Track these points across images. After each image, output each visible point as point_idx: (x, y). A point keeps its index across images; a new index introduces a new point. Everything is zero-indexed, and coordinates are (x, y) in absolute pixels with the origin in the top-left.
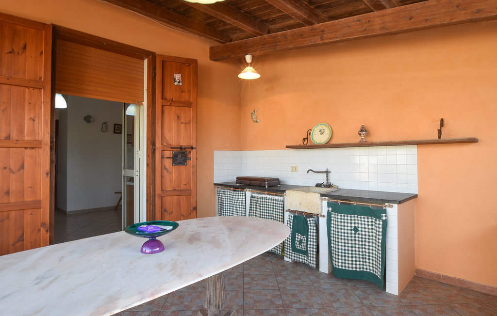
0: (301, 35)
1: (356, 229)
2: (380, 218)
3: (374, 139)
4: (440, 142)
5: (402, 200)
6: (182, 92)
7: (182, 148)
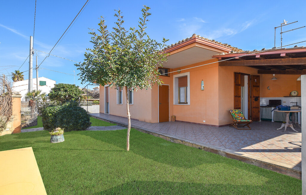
6: (257, 83)
7: (257, 97)
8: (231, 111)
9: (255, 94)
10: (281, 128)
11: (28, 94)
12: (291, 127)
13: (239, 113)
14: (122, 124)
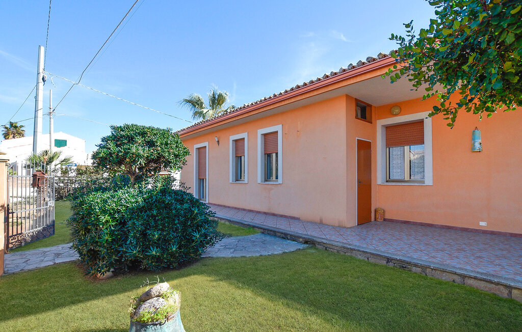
11: (30, 159)
14: (275, 232)
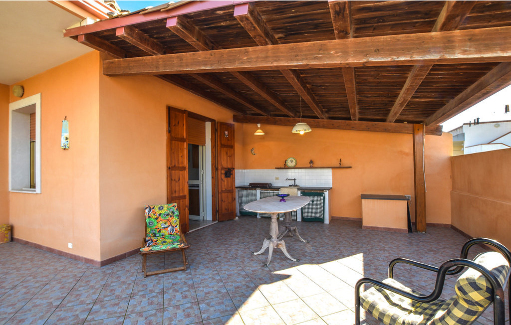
0: (289, 121)
1: (313, 202)
2: (322, 196)
3: (315, 165)
4: (340, 168)
5: (329, 189)
6: (228, 140)
7: (229, 169)
8: (147, 211)
9: (225, 163)
10: (262, 251)
12: (282, 248)
13: (168, 215)
